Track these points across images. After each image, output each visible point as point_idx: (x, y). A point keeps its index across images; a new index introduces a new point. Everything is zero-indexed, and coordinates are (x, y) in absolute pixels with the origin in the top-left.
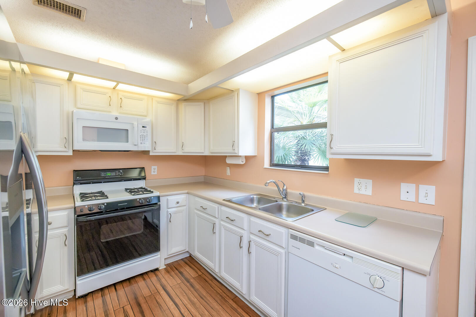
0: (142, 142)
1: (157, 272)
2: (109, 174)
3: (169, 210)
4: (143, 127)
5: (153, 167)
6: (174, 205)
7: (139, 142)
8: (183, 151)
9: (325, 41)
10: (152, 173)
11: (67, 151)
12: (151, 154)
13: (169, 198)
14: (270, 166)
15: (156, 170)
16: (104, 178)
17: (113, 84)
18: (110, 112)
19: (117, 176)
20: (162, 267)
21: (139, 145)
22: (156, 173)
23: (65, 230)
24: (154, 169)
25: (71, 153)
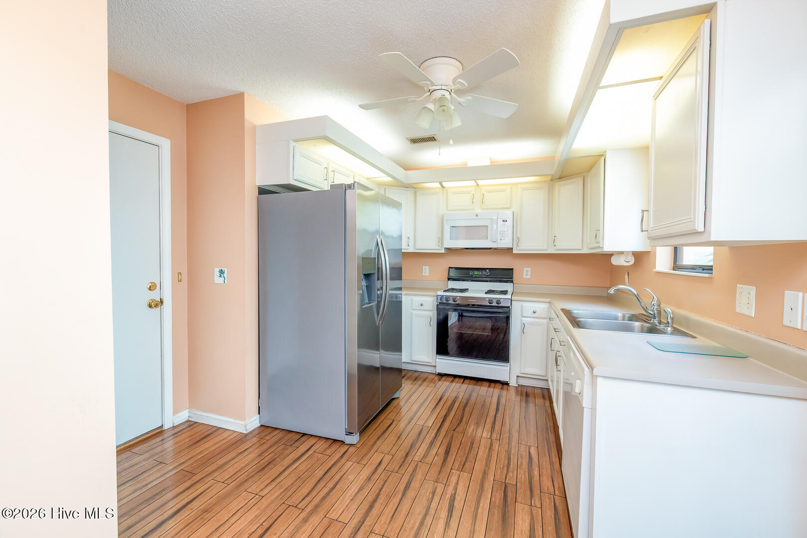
0: (501, 238)
1: (505, 386)
2: (476, 273)
3: (523, 319)
4: (504, 221)
5: (525, 269)
6: (530, 314)
7: (499, 238)
8: (556, 248)
9: (599, 91)
10: (525, 277)
11: (440, 248)
12: (514, 252)
13: (525, 304)
14: (674, 270)
15: (529, 273)
16: (472, 276)
17: (473, 183)
18: (473, 209)
19: (483, 275)
20: (513, 383)
21: (499, 241)
22: (529, 277)
23: (430, 313)
24: (527, 271)
25: (443, 251)
